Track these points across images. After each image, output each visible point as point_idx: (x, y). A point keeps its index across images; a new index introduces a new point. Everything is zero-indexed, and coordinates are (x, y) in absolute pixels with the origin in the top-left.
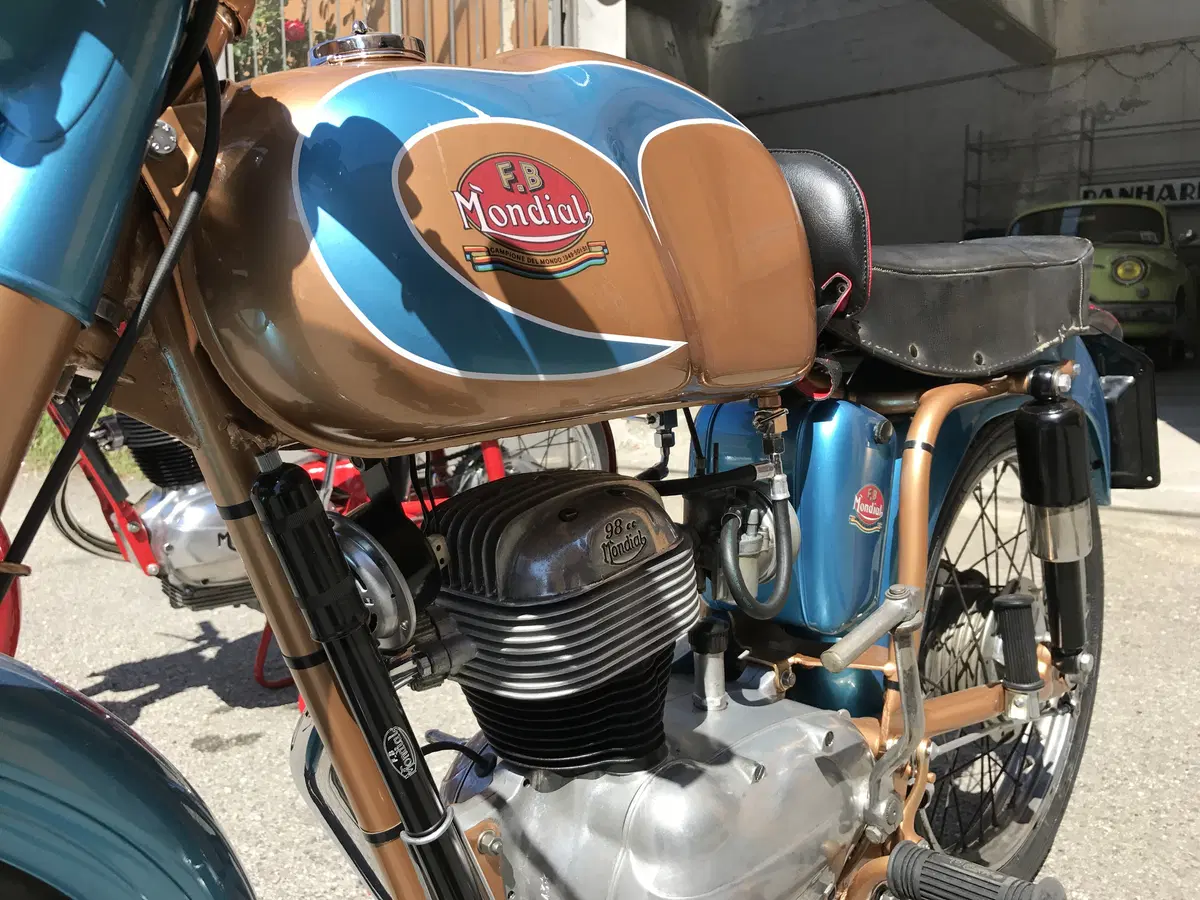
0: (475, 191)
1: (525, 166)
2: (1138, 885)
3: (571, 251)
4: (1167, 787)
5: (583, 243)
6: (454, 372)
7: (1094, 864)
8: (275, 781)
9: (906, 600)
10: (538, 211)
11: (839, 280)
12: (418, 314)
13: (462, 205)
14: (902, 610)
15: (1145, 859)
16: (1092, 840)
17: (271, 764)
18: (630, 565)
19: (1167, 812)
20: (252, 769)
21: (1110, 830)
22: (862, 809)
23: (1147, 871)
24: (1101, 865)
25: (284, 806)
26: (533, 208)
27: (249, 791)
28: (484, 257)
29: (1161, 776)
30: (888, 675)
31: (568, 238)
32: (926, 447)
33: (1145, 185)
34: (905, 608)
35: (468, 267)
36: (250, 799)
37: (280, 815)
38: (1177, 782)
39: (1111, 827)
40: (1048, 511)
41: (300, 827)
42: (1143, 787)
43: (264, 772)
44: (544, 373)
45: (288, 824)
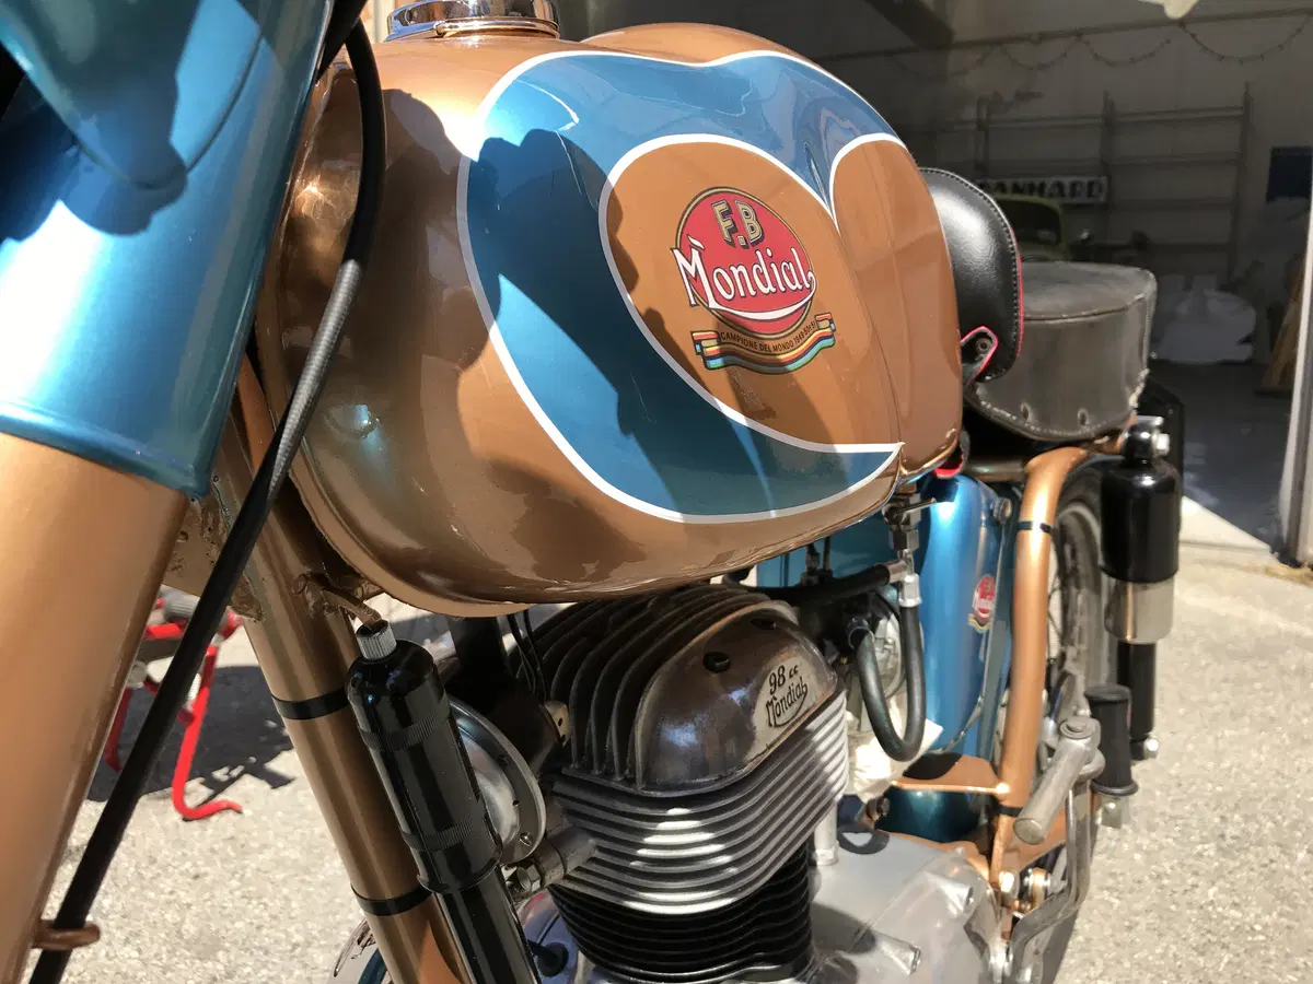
0: (697, 248)
1: (742, 207)
2: (1160, 967)
3: (801, 329)
4: (1161, 847)
5: (810, 319)
6: (675, 516)
7: (1111, 945)
8: (150, 900)
9: (1089, 739)
10: (763, 273)
11: (984, 335)
12: (638, 439)
13: (684, 268)
14: (1086, 752)
15: (1160, 935)
16: (1102, 915)
17: (142, 877)
18: (793, 725)
19: (1168, 877)
20: (116, 885)
21: (1117, 902)
22: (1000, 973)
23: (1167, 949)
24: (1118, 945)
25: (167, 935)
26: (757, 269)
27: (117, 916)
28: (712, 348)
29: (1153, 835)
30: (1000, 798)
31: (796, 311)
32: (1045, 528)
33: (1037, 182)
34: (1089, 749)
35: (697, 362)
36: (120, 928)
37: (164, 949)
38: (1170, 840)
39: (1117, 898)
40: (1130, 587)
41: (193, 963)
42: (1138, 848)
43: (133, 889)
44: (778, 507)
45: (176, 959)
